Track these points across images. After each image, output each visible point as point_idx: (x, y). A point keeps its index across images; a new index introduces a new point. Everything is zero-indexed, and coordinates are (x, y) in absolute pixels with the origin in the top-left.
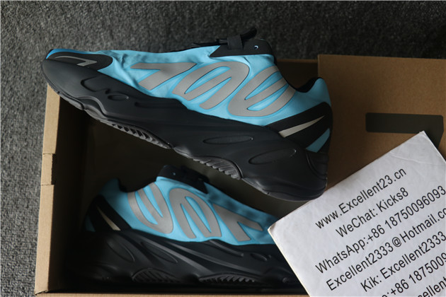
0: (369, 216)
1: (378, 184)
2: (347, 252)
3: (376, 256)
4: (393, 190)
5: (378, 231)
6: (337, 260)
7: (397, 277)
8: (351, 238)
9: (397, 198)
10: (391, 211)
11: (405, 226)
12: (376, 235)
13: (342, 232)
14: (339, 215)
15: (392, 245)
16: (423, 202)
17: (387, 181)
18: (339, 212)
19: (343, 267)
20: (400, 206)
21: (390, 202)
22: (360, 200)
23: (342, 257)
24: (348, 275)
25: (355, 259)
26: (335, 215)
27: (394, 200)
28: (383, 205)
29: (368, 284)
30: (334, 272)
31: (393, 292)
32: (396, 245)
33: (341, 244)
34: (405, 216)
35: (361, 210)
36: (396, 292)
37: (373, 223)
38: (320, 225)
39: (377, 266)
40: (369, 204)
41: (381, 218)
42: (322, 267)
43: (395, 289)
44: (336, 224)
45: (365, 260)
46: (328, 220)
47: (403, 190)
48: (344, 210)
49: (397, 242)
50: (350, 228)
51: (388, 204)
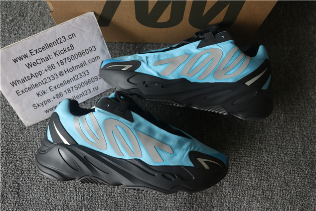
0: (47, 59)
1: (57, 41)
2: (30, 77)
3: (48, 80)
4: (65, 45)
5: (52, 67)
6: (24, 81)
7: (58, 91)
8: (34, 70)
9: (67, 50)
10: (61, 57)
11: (68, 65)
12: (50, 69)
13: (29, 66)
14: (28, 56)
15: (58, 75)
16: (82, 54)
17: (63, 39)
18: (29, 54)
19: (27, 84)
20: (68, 54)
21: (62, 52)
22: (43, 49)
23: (27, 79)
24: (29, 89)
25: (34, 81)
26: (26, 56)
27: (65, 51)
28: (58, 53)
29: (40, 93)
30: (20, 87)
31: (54, 98)
32: (61, 75)
33: (27, 72)
34: (69, 60)
35: (43, 55)
36: (56, 98)
37: (49, 63)
38: (15, 61)
39: (47, 85)
40: (49, 52)
41: (54, 60)
42: (14, 84)
43: (55, 96)
44: (26, 61)
45: (41, 81)
46: (21, 58)
47: (72, 46)
48: (32, 54)
49: (61, 74)
50: (35, 64)
51: (61, 53)
